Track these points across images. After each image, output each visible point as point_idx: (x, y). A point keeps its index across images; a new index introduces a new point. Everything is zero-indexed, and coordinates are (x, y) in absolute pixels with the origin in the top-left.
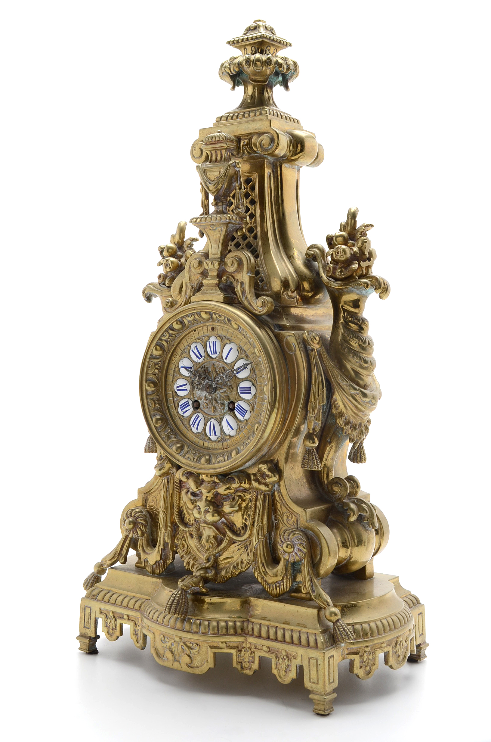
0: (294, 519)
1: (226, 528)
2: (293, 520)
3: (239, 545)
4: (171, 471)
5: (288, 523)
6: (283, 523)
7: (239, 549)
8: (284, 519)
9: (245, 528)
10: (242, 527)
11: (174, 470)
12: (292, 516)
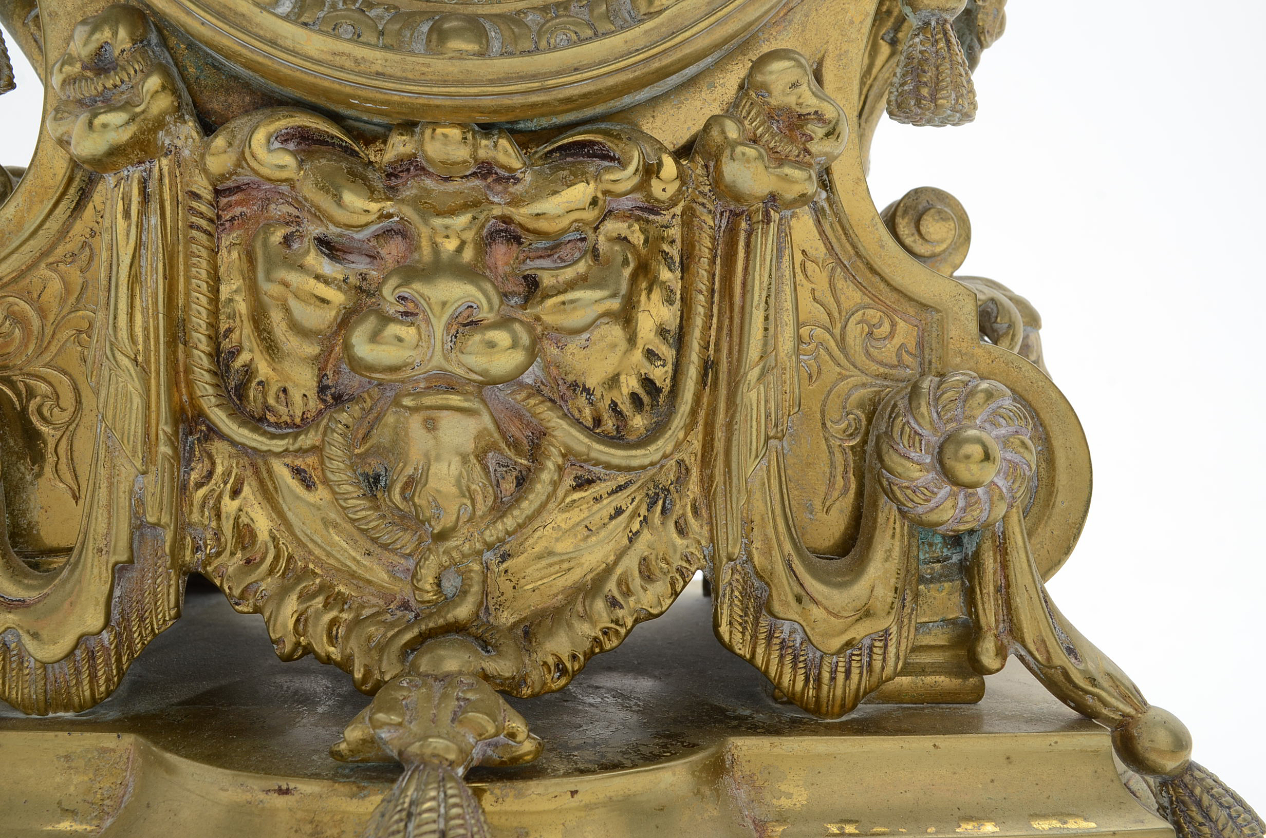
0: (905, 333)
1: (550, 409)
2: (897, 341)
3: (620, 488)
4: (168, 133)
5: (868, 355)
6: (843, 361)
7: (619, 512)
8: (850, 340)
9: (646, 399)
10: (635, 399)
11: (189, 129)
12: (893, 325)
